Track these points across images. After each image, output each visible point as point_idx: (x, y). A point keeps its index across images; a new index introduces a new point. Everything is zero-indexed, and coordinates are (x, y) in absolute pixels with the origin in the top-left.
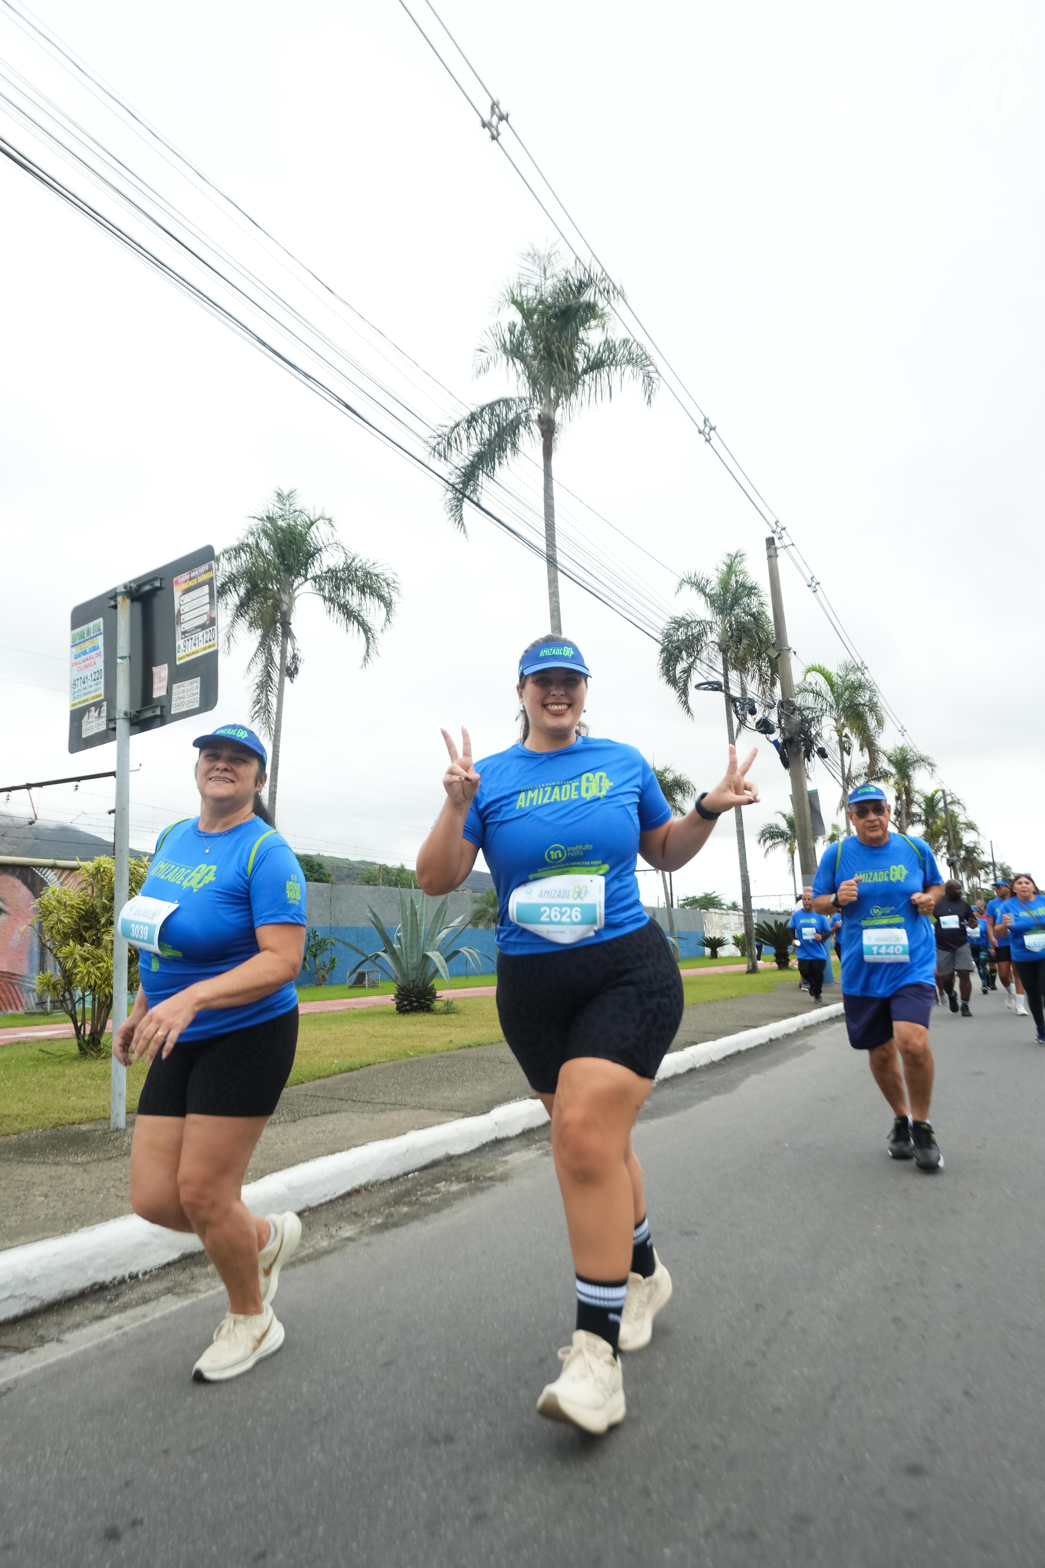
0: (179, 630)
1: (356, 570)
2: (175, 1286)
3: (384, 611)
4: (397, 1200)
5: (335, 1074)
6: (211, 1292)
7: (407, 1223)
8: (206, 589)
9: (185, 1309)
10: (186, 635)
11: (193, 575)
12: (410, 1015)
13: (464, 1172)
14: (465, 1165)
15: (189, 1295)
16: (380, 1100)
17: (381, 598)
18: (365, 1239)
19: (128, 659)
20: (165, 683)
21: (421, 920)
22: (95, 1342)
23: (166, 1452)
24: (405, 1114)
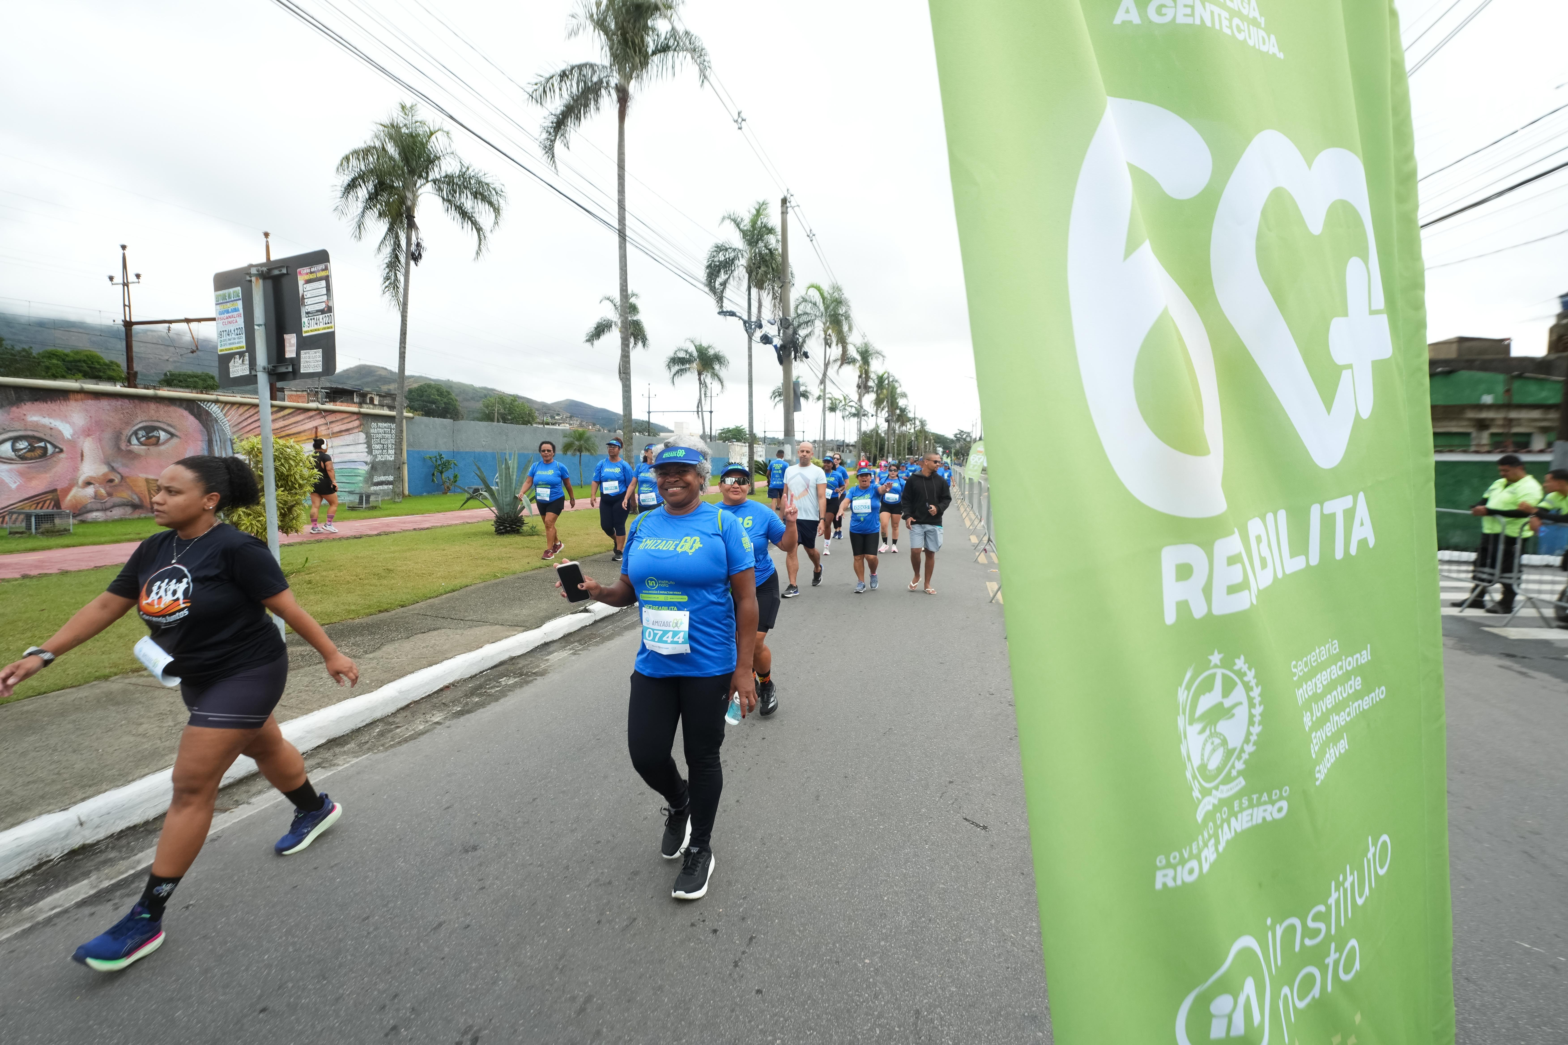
0: (303, 310)
1: (470, 178)
2: (323, 762)
3: (493, 215)
4: (472, 693)
5: (441, 595)
6: (346, 765)
7: (475, 710)
8: (323, 283)
9: (329, 778)
10: (310, 315)
11: (313, 270)
12: (505, 536)
13: (520, 668)
14: (522, 663)
15: (332, 768)
16: (470, 618)
17: (491, 204)
18: (448, 723)
19: (263, 327)
20: (295, 348)
21: (513, 472)
22: (272, 803)
23: (316, 868)
24: (485, 630)
